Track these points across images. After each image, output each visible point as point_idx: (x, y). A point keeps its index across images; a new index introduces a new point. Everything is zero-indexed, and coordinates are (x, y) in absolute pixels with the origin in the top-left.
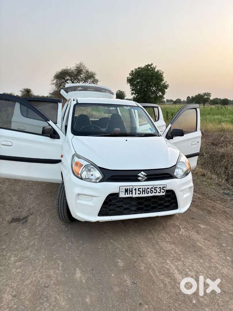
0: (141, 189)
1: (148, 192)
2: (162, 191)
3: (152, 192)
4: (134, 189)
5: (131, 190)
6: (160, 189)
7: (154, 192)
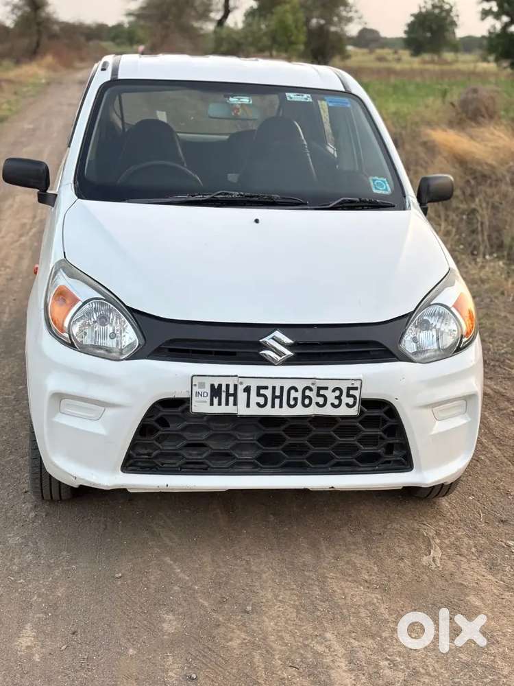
0: (266, 388)
1: (292, 402)
2: (345, 399)
3: (307, 401)
4: (244, 386)
5: (231, 391)
6: (337, 393)
7: (317, 404)
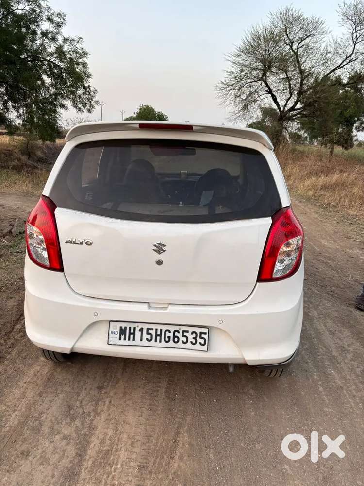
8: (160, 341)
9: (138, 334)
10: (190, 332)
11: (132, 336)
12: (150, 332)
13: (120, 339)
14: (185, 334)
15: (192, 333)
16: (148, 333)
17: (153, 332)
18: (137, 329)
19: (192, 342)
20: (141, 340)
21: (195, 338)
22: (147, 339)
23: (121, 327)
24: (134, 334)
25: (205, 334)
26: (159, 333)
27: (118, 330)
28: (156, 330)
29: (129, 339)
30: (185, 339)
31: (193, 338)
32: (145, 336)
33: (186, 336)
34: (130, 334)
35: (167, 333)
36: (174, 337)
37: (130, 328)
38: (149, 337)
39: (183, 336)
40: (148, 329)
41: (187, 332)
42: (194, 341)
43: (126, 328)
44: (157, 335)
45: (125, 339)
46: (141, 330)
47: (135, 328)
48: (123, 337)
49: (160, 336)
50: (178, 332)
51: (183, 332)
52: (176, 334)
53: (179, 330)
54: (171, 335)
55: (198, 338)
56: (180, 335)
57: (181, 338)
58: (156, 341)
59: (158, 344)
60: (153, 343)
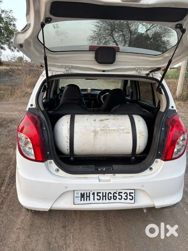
8: (106, 200)
9: (92, 196)
10: (123, 193)
11: (88, 198)
12: (99, 194)
13: (81, 200)
14: (120, 194)
15: (124, 193)
16: (98, 196)
17: (101, 195)
18: (91, 193)
19: (124, 199)
20: (94, 200)
21: (126, 196)
22: (97, 199)
23: (81, 193)
24: (89, 196)
25: (133, 193)
26: (104, 195)
27: (80, 195)
28: (103, 193)
29: (87, 200)
30: (120, 197)
31: (125, 196)
32: (96, 197)
33: (121, 196)
34: (87, 197)
35: (110, 194)
36: (114, 196)
37: (87, 193)
38: (99, 198)
39: (119, 195)
40: (98, 193)
41: (122, 193)
42: (126, 198)
43: (84, 193)
44: (103, 196)
45: (84, 200)
46: (93, 194)
47: (89, 193)
48: (83, 199)
49: (105, 196)
50: (116, 193)
51: (119, 193)
52: (115, 194)
53: (116, 192)
54: (112, 195)
55: (128, 196)
56: (117, 195)
57: (118, 197)
58: (103, 200)
59: (104, 201)
60: (101, 201)
